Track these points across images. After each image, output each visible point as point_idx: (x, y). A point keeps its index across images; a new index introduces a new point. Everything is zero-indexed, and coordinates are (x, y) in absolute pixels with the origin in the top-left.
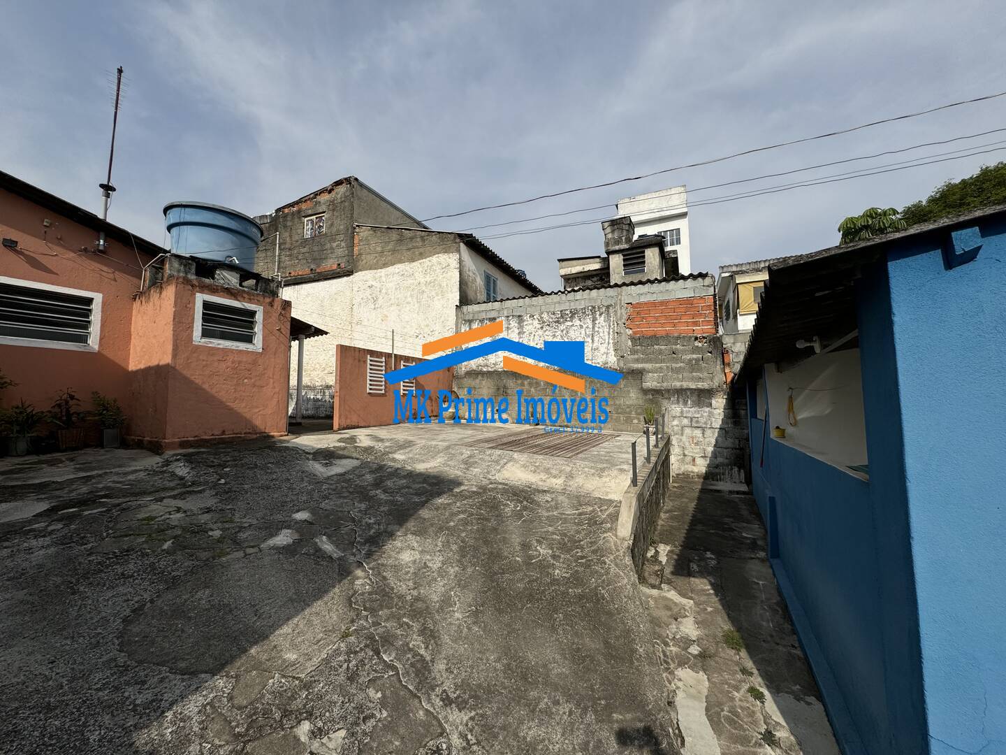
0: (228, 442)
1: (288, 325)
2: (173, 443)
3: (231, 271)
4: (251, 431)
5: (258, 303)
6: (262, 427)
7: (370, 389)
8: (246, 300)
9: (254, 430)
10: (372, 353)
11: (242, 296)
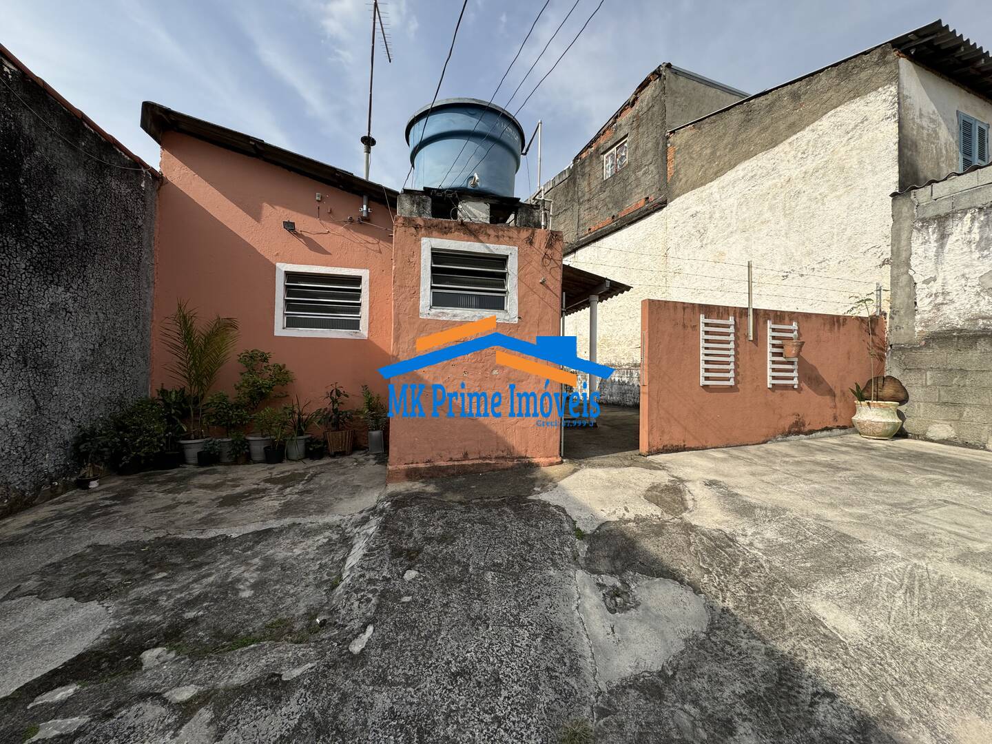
0: (471, 472)
1: (559, 275)
2: (397, 472)
3: (479, 201)
4: (505, 454)
5: (511, 241)
6: (520, 449)
7: (707, 378)
8: (492, 238)
9: (510, 454)
10: (708, 310)
11: (486, 234)
